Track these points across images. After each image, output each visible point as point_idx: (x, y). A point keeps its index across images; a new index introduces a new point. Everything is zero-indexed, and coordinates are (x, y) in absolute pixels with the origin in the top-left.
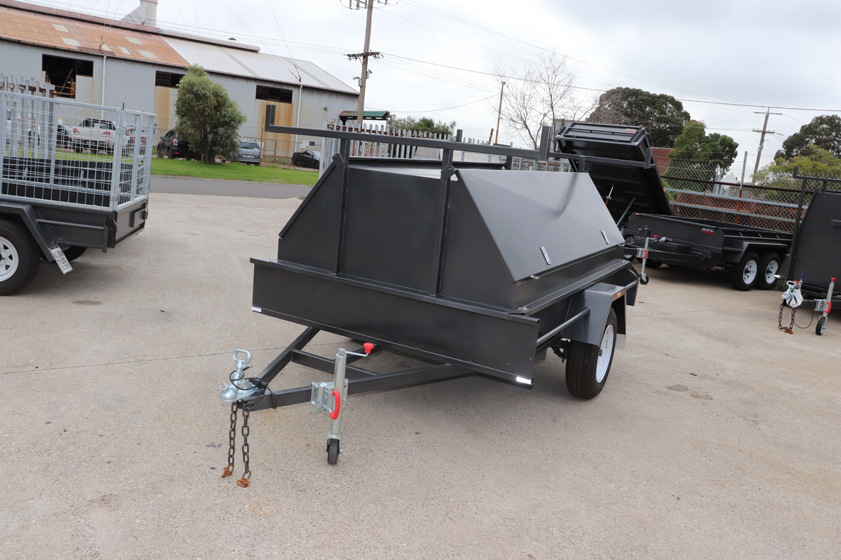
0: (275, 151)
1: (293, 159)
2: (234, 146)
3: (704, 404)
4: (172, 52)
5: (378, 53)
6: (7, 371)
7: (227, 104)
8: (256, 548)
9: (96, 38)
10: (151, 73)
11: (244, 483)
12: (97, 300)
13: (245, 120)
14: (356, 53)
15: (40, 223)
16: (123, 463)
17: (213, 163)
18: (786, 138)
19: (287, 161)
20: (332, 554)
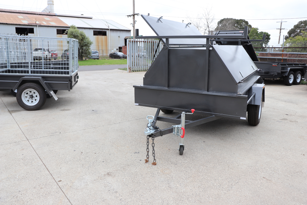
0: (103, 54)
1: (110, 56)
2: (89, 53)
3: (296, 124)
4: (61, 22)
5: (138, 14)
6: (51, 135)
7: (85, 38)
8: (170, 184)
9: (34, 19)
10: (55, 30)
11: (154, 164)
12: (68, 109)
13: (92, 43)
14: (130, 15)
15: (45, 83)
16: (108, 162)
17: (83, 60)
18: (288, 31)
19: (107, 57)
20: (197, 184)
